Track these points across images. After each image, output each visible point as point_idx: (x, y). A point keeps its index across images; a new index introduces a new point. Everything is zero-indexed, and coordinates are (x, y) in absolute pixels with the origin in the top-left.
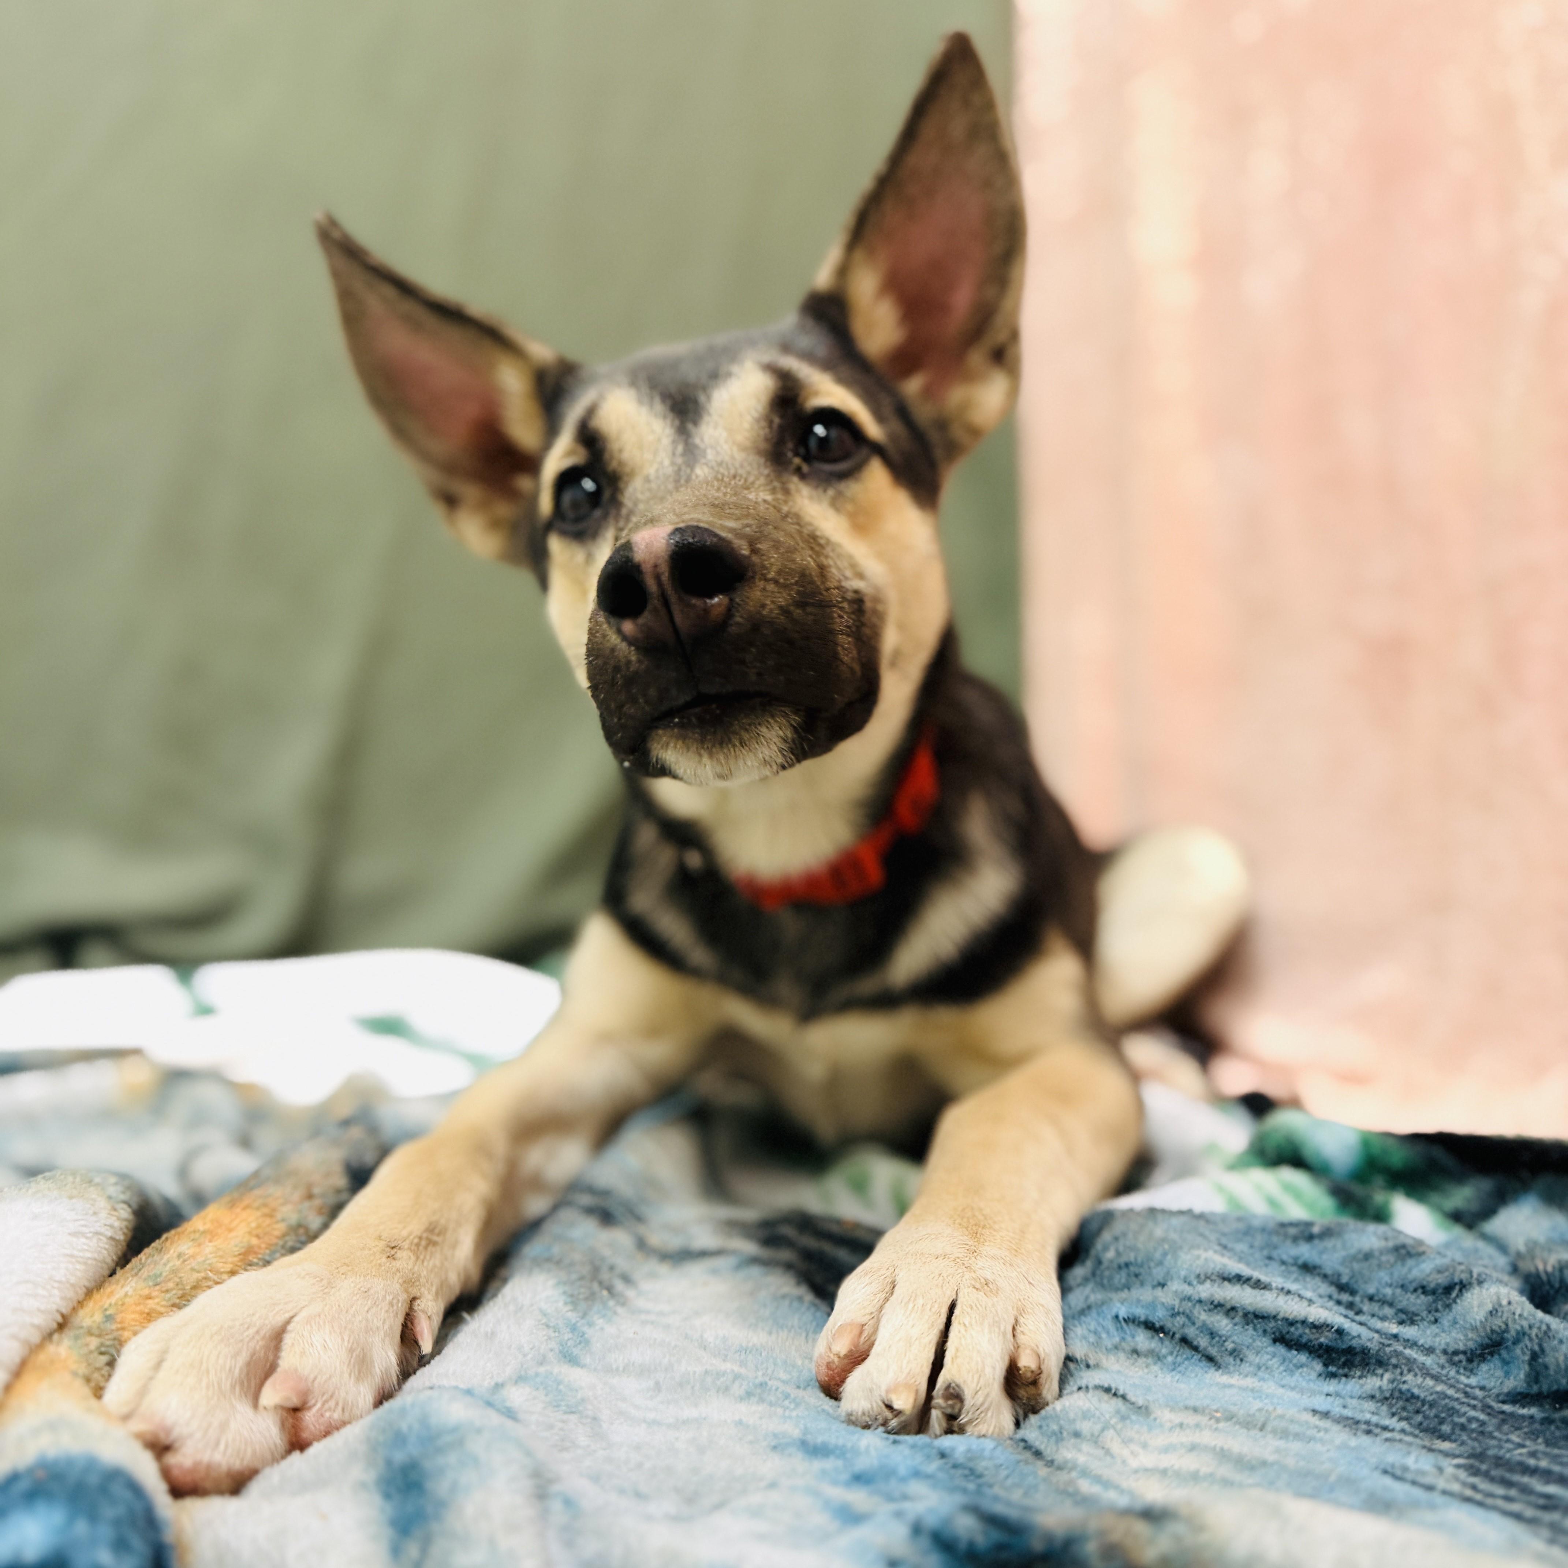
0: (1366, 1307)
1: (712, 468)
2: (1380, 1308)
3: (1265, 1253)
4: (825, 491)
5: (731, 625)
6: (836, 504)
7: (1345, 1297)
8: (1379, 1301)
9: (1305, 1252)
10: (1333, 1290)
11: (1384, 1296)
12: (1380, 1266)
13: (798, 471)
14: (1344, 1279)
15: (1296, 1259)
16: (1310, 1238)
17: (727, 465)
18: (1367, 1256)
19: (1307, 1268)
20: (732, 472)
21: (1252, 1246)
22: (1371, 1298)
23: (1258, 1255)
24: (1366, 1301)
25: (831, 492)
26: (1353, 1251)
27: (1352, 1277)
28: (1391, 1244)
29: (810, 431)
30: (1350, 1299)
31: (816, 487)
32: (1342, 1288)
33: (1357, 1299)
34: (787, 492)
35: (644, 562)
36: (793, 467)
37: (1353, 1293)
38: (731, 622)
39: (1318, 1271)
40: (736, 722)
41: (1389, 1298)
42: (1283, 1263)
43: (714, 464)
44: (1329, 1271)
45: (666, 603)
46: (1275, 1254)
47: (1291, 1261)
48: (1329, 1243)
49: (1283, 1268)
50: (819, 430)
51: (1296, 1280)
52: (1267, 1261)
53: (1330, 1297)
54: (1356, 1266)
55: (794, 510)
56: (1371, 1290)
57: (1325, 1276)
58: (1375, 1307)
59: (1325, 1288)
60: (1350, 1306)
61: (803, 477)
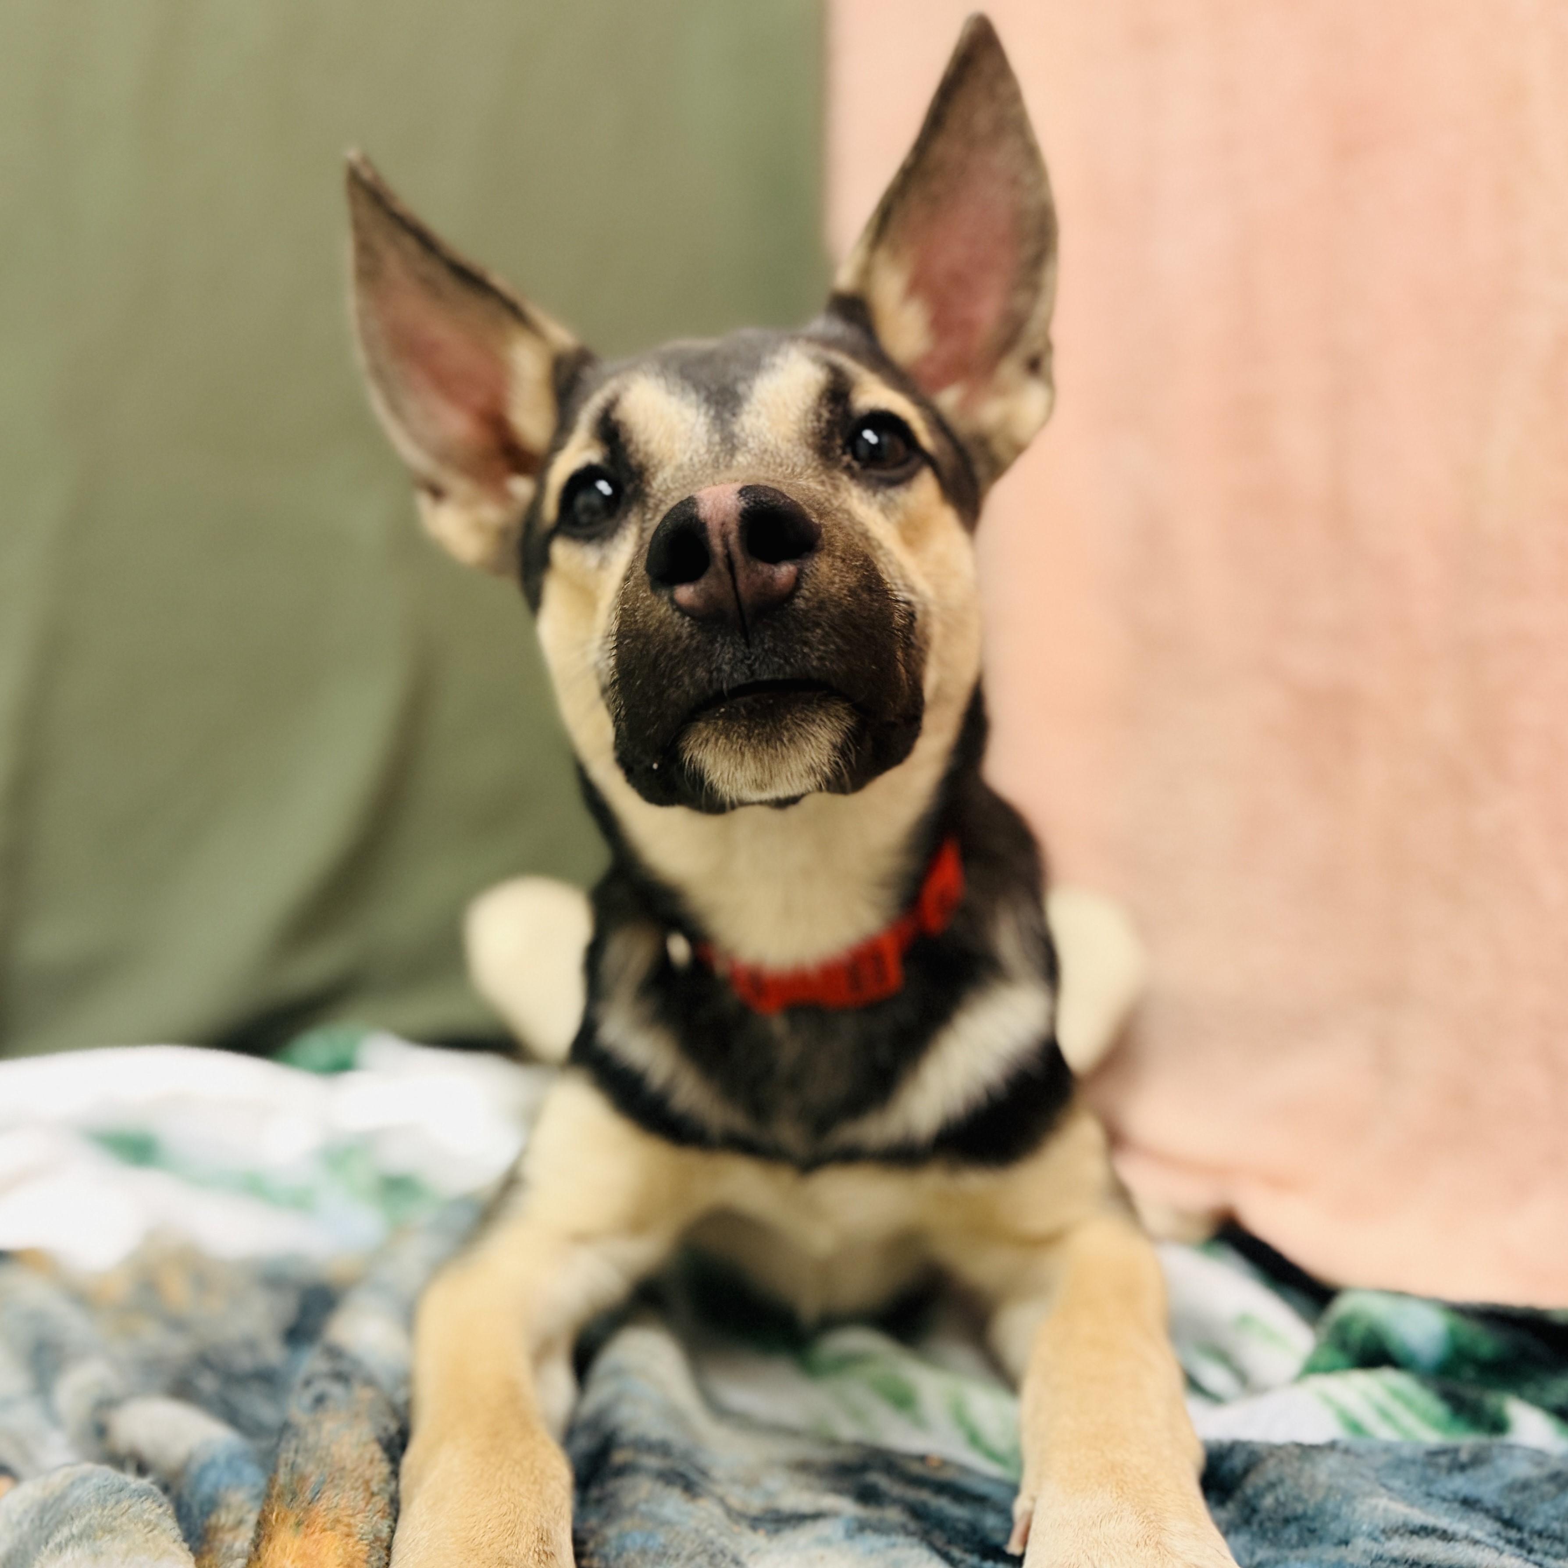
0: (1537, 1544)
1: (755, 455)
2: (1551, 1545)
3: (1424, 1488)
4: (875, 494)
5: (798, 597)
6: (884, 510)
7: (1513, 1534)
8: (1549, 1537)
9: (1460, 1484)
10: (1497, 1526)
11: (1554, 1531)
12: (1542, 1499)
13: (848, 469)
14: (1507, 1514)
15: (1455, 1494)
16: (1463, 1468)
17: (772, 453)
18: (1525, 1486)
19: (1469, 1504)
20: (778, 460)
21: (1408, 1483)
22: (1540, 1534)
23: (1416, 1492)
24: (1535, 1538)
25: (880, 497)
26: (1508, 1479)
27: (1515, 1511)
28: (1546, 1471)
29: (859, 435)
30: (1519, 1536)
31: (866, 490)
32: (1508, 1523)
33: (1526, 1535)
34: (836, 488)
35: (711, 518)
36: (844, 464)
37: (1520, 1529)
38: (798, 594)
39: (1478, 1506)
40: (789, 716)
41: (1558, 1532)
42: (1444, 1499)
43: (757, 451)
44: (1489, 1505)
45: (731, 566)
46: (1433, 1489)
47: (1450, 1496)
48: (1483, 1472)
49: (1446, 1505)
50: (869, 436)
51: (1461, 1519)
52: (1428, 1499)
53: (1498, 1534)
54: (1517, 1498)
55: (845, 506)
56: (1538, 1524)
57: (1487, 1511)
58: (1546, 1544)
59: (1492, 1526)
60: (1521, 1544)
61: (853, 476)
